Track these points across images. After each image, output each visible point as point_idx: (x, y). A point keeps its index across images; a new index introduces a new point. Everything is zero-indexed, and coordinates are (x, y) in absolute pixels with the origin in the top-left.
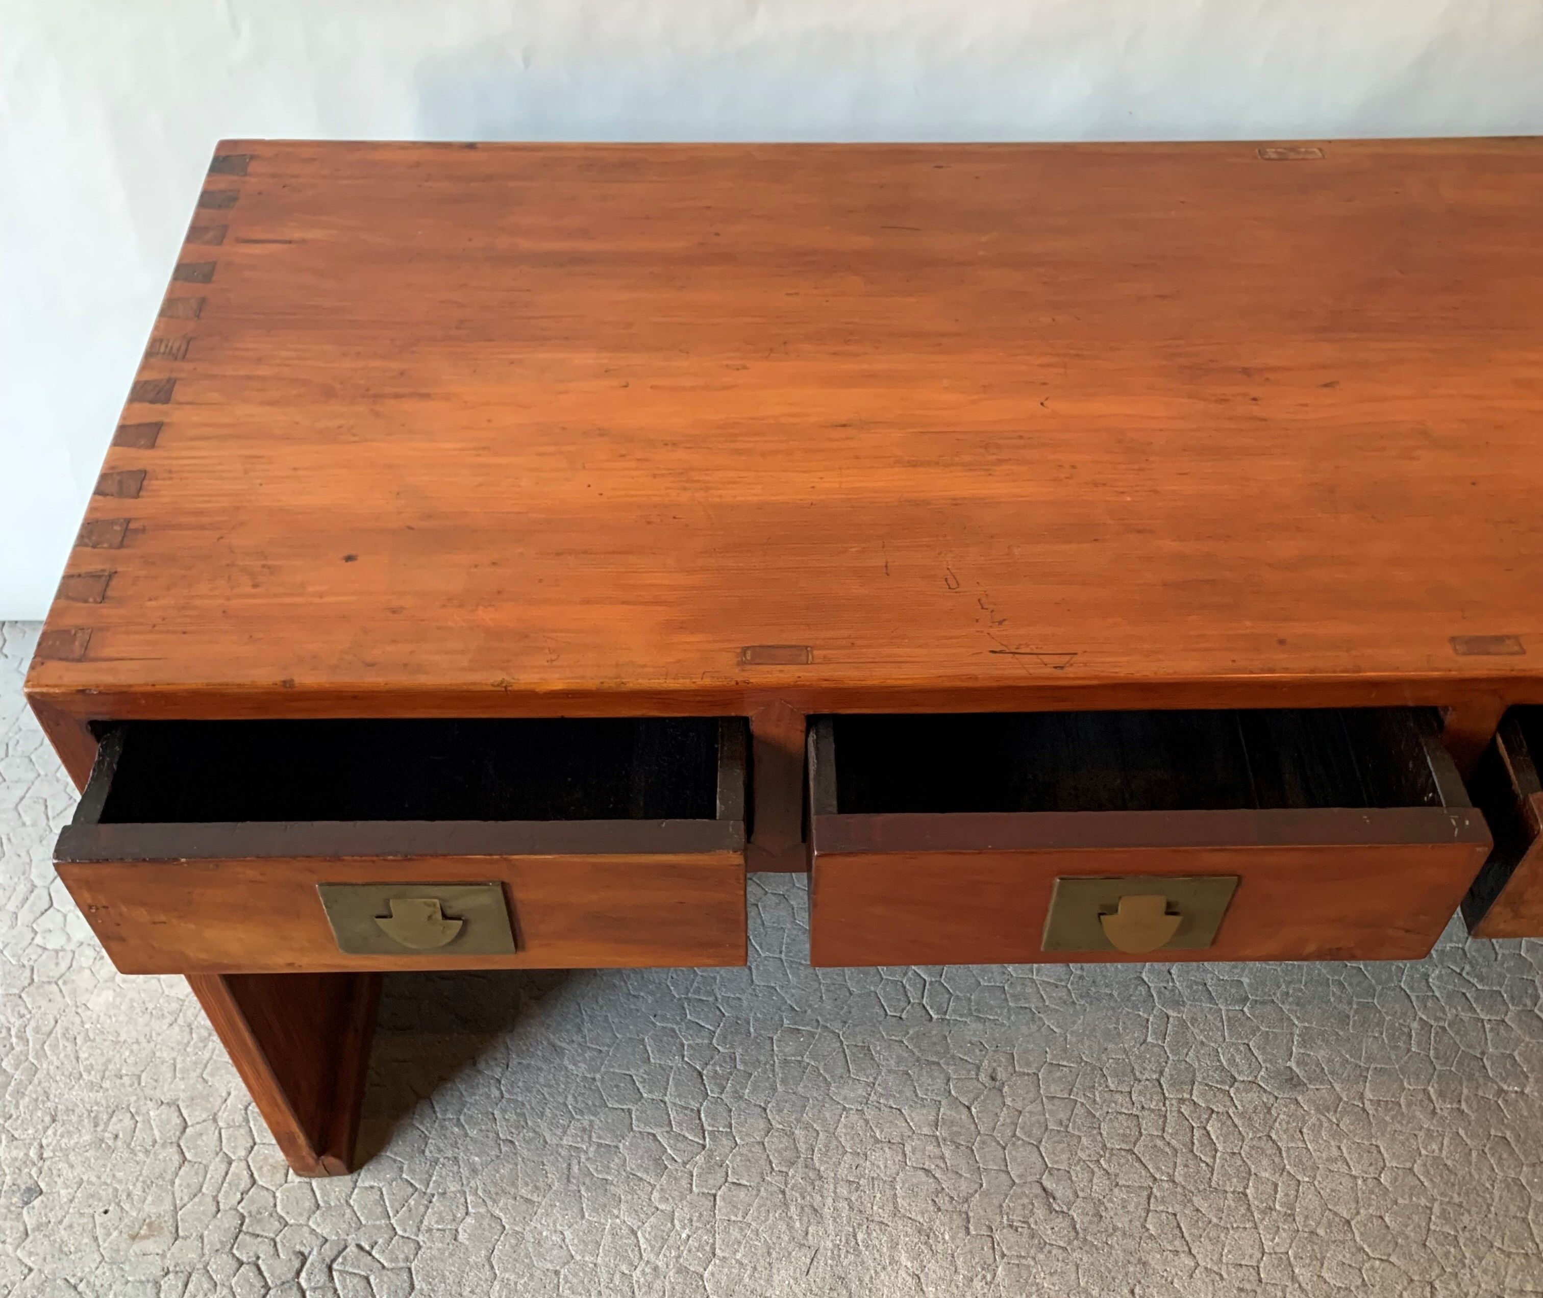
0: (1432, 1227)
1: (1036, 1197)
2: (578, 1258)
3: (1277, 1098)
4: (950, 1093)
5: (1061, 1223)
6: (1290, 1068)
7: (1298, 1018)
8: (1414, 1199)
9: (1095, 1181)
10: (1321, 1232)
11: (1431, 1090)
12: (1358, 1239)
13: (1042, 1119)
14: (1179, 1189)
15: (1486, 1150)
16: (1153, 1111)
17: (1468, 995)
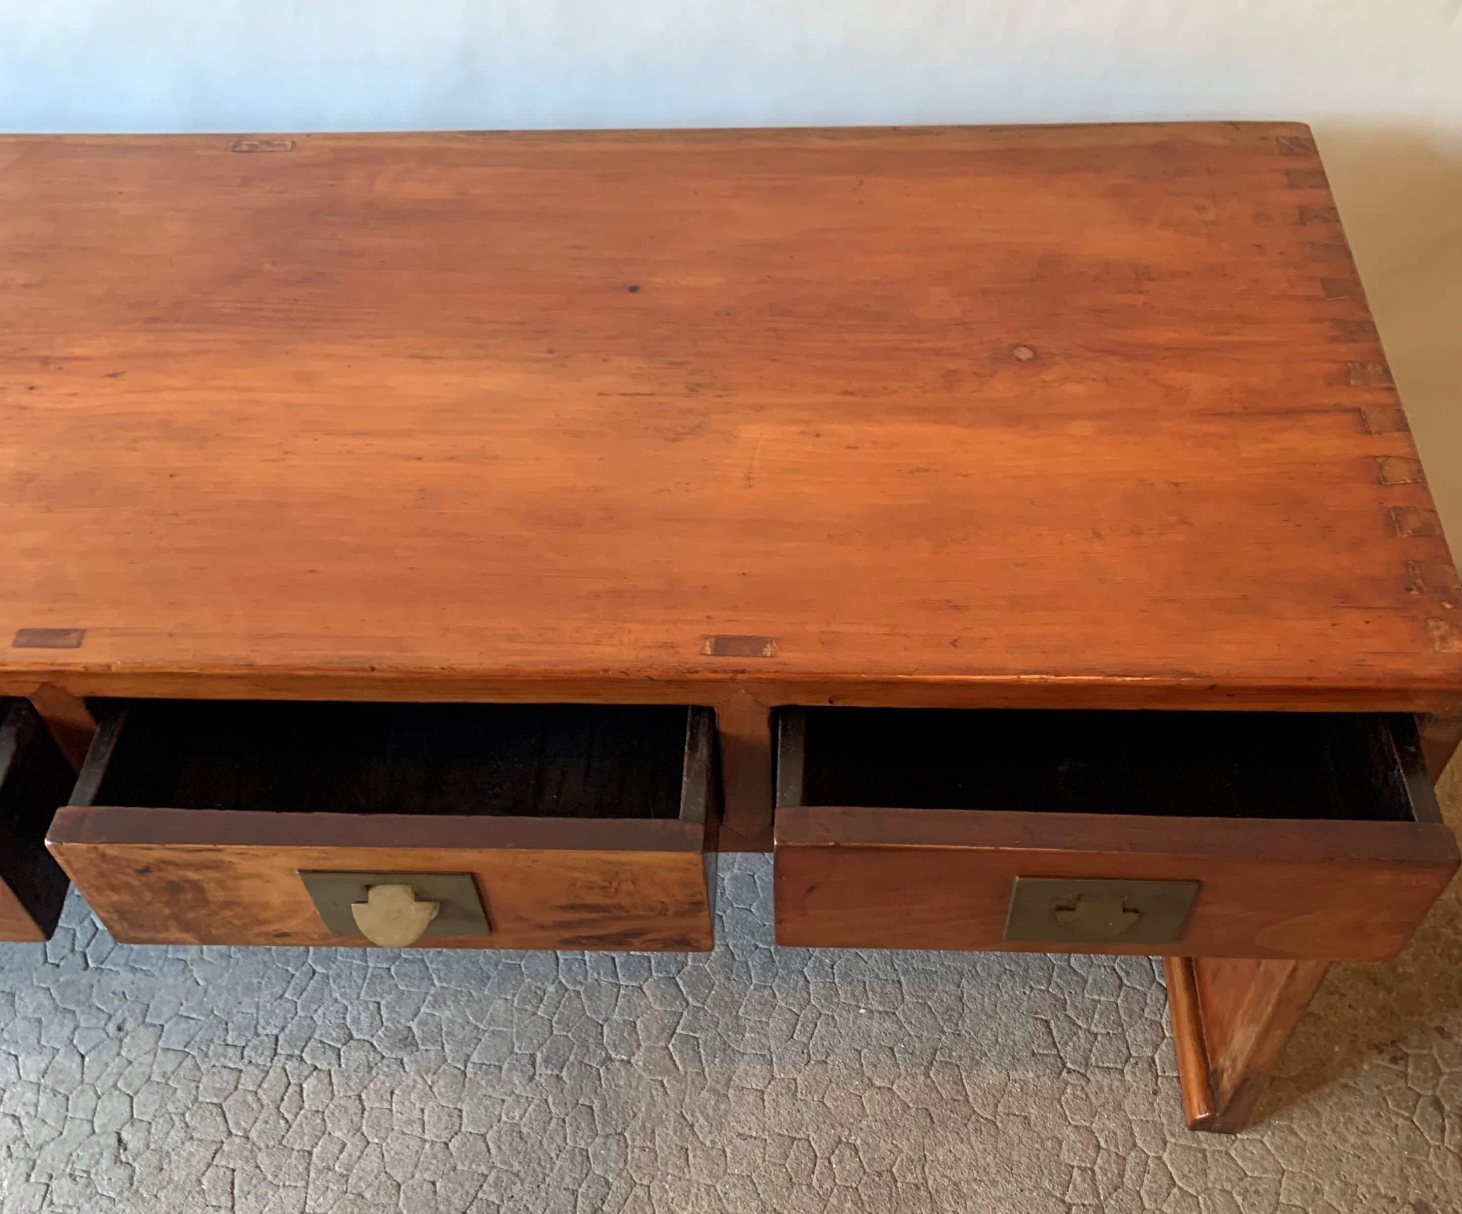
0: (480, 1195)
1: (108, 1146)
3: (383, 1057)
4: (72, 1041)
5: (122, 1173)
6: (410, 1028)
7: (439, 978)
8: (474, 1166)
9: (172, 1133)
10: (368, 1195)
11: (539, 1054)
12: (401, 1203)
13: (148, 1070)
14: (249, 1146)
15: (567, 1119)
16: (257, 1065)
17: (617, 960)
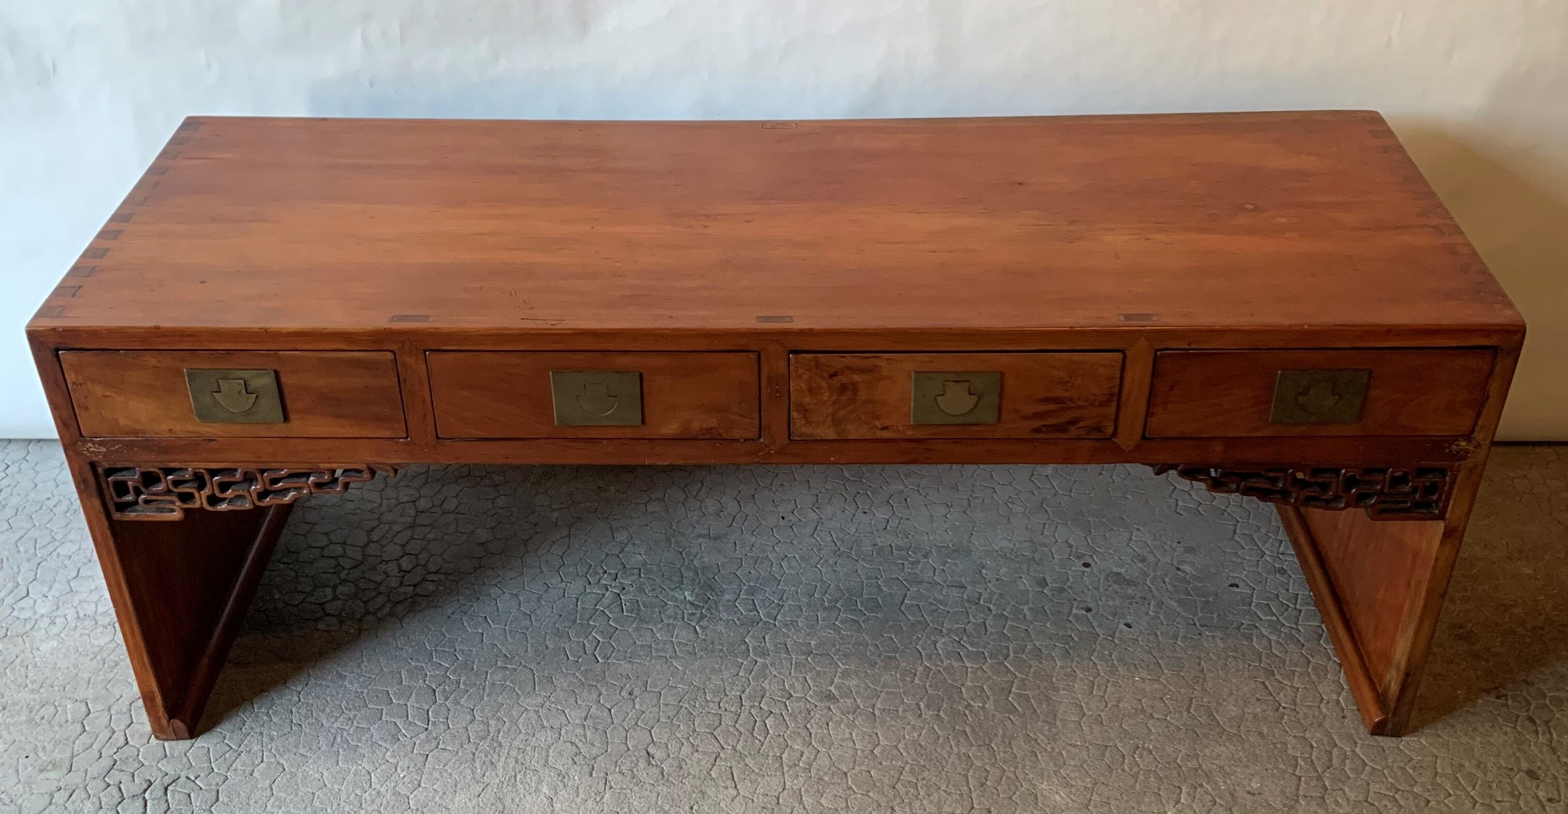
0: (902, 777)
1: (641, 757)
2: (329, 786)
3: (816, 706)
4: (599, 702)
5: (655, 771)
6: (830, 691)
7: (842, 663)
8: (894, 762)
9: (683, 749)
10: (826, 778)
11: (922, 704)
12: (850, 783)
13: (657, 716)
14: (738, 754)
15: (950, 737)
16: (731, 712)
17: (961, 653)
